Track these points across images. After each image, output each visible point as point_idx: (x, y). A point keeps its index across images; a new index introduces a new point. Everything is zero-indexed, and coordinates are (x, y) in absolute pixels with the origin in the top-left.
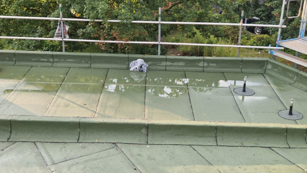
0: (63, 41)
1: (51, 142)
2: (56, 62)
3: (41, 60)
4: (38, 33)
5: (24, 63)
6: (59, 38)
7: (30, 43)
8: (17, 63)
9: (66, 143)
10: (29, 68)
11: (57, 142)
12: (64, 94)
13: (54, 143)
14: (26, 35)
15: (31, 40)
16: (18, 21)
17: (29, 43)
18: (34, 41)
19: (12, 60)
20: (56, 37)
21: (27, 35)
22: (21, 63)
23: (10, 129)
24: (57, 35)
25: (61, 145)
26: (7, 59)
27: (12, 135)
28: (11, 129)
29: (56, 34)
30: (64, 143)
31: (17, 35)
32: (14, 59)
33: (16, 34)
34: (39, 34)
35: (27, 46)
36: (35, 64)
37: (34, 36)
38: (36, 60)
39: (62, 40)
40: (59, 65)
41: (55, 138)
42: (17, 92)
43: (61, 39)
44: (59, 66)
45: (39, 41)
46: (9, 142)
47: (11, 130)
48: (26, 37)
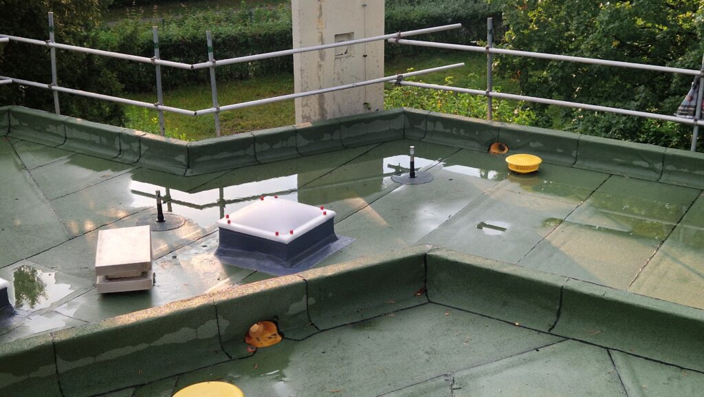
0: (697, 125)
1: (646, 359)
2: (670, 172)
3: (636, 163)
4: (636, 101)
5: (594, 166)
6: (688, 116)
7: (614, 122)
8: (579, 162)
9: (682, 368)
10: (605, 177)
11: (662, 363)
12: (680, 250)
13: (654, 363)
14: (607, 104)
15: (618, 114)
16: (595, 70)
17: (610, 122)
18: (624, 118)
19: (570, 155)
20: (681, 114)
21: (610, 103)
22: (587, 164)
23: (558, 307)
24: (683, 110)
25: (671, 371)
26: (559, 150)
27: (560, 320)
28: (560, 307)
29: (682, 108)
30: (679, 369)
31: (588, 100)
32: (574, 154)
33: (587, 98)
34: (638, 103)
35: (605, 126)
36: (619, 170)
37: (626, 106)
38: (624, 161)
39: (695, 123)
40: (674, 179)
41: (658, 351)
42: (572, 227)
43: (692, 121)
44: (675, 183)
45: (636, 119)
46: (552, 334)
47: (559, 309)
48: (607, 106)
